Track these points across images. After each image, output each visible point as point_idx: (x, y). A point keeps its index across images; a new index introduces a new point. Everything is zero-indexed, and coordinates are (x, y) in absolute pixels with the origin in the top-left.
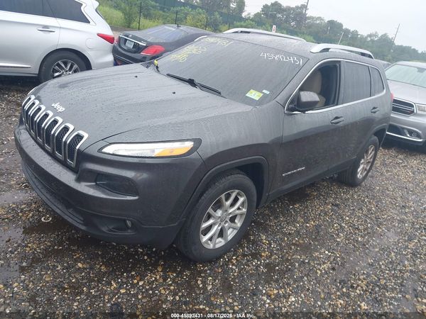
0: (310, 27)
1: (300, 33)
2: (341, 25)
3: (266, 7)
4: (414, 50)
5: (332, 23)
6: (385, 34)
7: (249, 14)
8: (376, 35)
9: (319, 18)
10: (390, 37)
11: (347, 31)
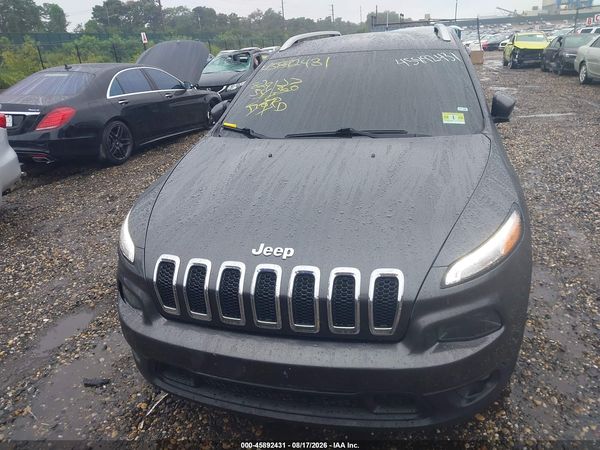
0: (173, 23)
1: (166, 35)
2: (211, 12)
3: (97, 10)
4: (309, 20)
5: (199, 10)
6: (270, 9)
7: (79, 26)
8: (258, 14)
9: (180, 8)
10: (277, 12)
11: (222, 17)
